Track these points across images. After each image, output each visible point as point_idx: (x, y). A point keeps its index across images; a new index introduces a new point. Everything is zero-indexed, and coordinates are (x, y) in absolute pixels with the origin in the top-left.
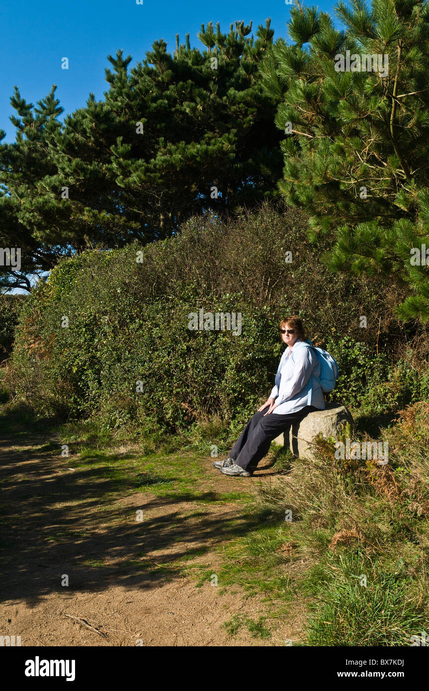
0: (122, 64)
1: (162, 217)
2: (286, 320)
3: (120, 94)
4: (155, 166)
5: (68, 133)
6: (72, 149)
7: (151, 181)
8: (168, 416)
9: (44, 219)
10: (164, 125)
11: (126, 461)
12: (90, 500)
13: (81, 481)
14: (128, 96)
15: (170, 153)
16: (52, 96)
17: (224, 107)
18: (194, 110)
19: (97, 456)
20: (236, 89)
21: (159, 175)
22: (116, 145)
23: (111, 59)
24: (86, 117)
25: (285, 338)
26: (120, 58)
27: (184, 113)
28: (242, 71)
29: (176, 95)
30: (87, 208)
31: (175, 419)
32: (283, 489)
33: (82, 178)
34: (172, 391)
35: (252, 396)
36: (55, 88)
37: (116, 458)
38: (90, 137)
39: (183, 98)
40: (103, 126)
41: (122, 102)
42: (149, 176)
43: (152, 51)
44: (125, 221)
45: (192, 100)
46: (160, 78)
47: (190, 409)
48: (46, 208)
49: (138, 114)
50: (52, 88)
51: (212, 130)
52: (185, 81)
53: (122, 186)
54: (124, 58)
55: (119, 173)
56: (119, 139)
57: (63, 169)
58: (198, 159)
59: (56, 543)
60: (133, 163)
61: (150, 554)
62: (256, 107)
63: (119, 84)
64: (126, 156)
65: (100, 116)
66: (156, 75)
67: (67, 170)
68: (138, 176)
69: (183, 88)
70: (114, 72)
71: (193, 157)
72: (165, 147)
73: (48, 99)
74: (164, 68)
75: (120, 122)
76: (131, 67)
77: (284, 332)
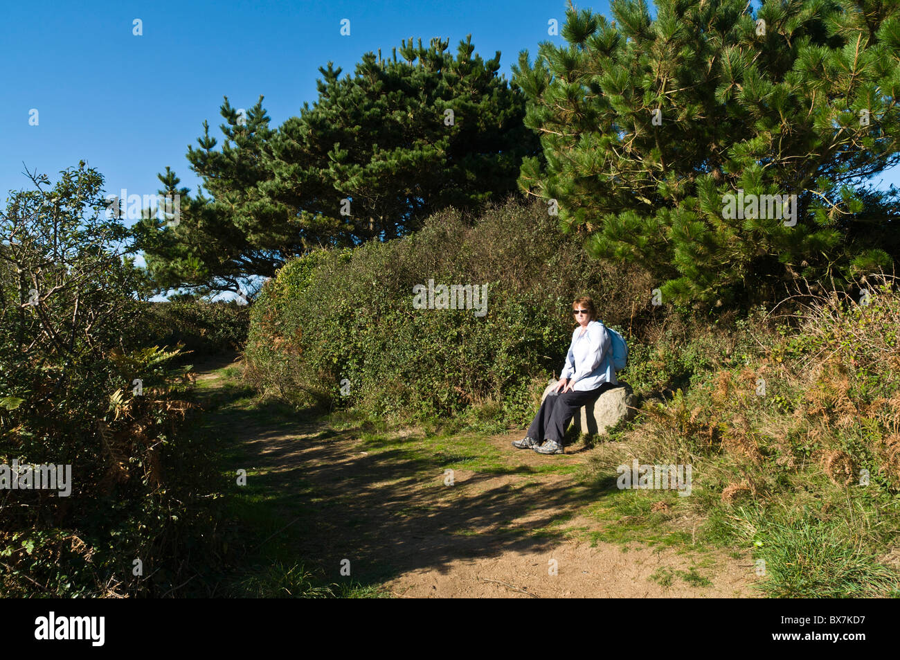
0: (332, 75)
1: (372, 220)
2: (578, 301)
3: (334, 102)
4: (371, 171)
5: (283, 140)
6: (288, 155)
7: (368, 185)
8: (443, 400)
9: (260, 223)
10: (376, 132)
11: (413, 444)
12: (405, 479)
13: (382, 463)
14: (343, 104)
15: (384, 158)
16: (260, 106)
17: (433, 115)
18: (405, 118)
19: (380, 440)
20: (443, 99)
21: (376, 178)
22: (334, 151)
23: (322, 70)
24: (302, 124)
25: (578, 318)
26: (330, 69)
27: (394, 122)
28: (445, 83)
29: (386, 104)
30: (305, 212)
31: (450, 402)
32: (613, 456)
33: (299, 182)
34: (444, 376)
35: (524, 378)
36: (262, 98)
37: (400, 441)
38: (305, 144)
39: (393, 107)
40: (319, 133)
41: (336, 110)
42: (367, 180)
43: (362, 63)
44: (340, 224)
45: (403, 108)
46: (371, 88)
47: (463, 393)
48: (264, 211)
49: (352, 122)
50: (259, 98)
51: (422, 137)
52: (395, 91)
53: (340, 189)
54: (335, 69)
55: (336, 178)
56: (337, 145)
57: (280, 174)
58: (413, 164)
59: (409, 518)
60: (350, 168)
61: (514, 521)
62: (463, 116)
63: (333, 93)
64: (344, 161)
65: (315, 124)
66: (367, 85)
67: (285, 175)
68: (357, 180)
69: (393, 97)
70: (325, 83)
71: (408, 162)
72: (378, 153)
73: (256, 109)
74: (375, 79)
75: (335, 129)
76: (341, 77)
77: (577, 312)
